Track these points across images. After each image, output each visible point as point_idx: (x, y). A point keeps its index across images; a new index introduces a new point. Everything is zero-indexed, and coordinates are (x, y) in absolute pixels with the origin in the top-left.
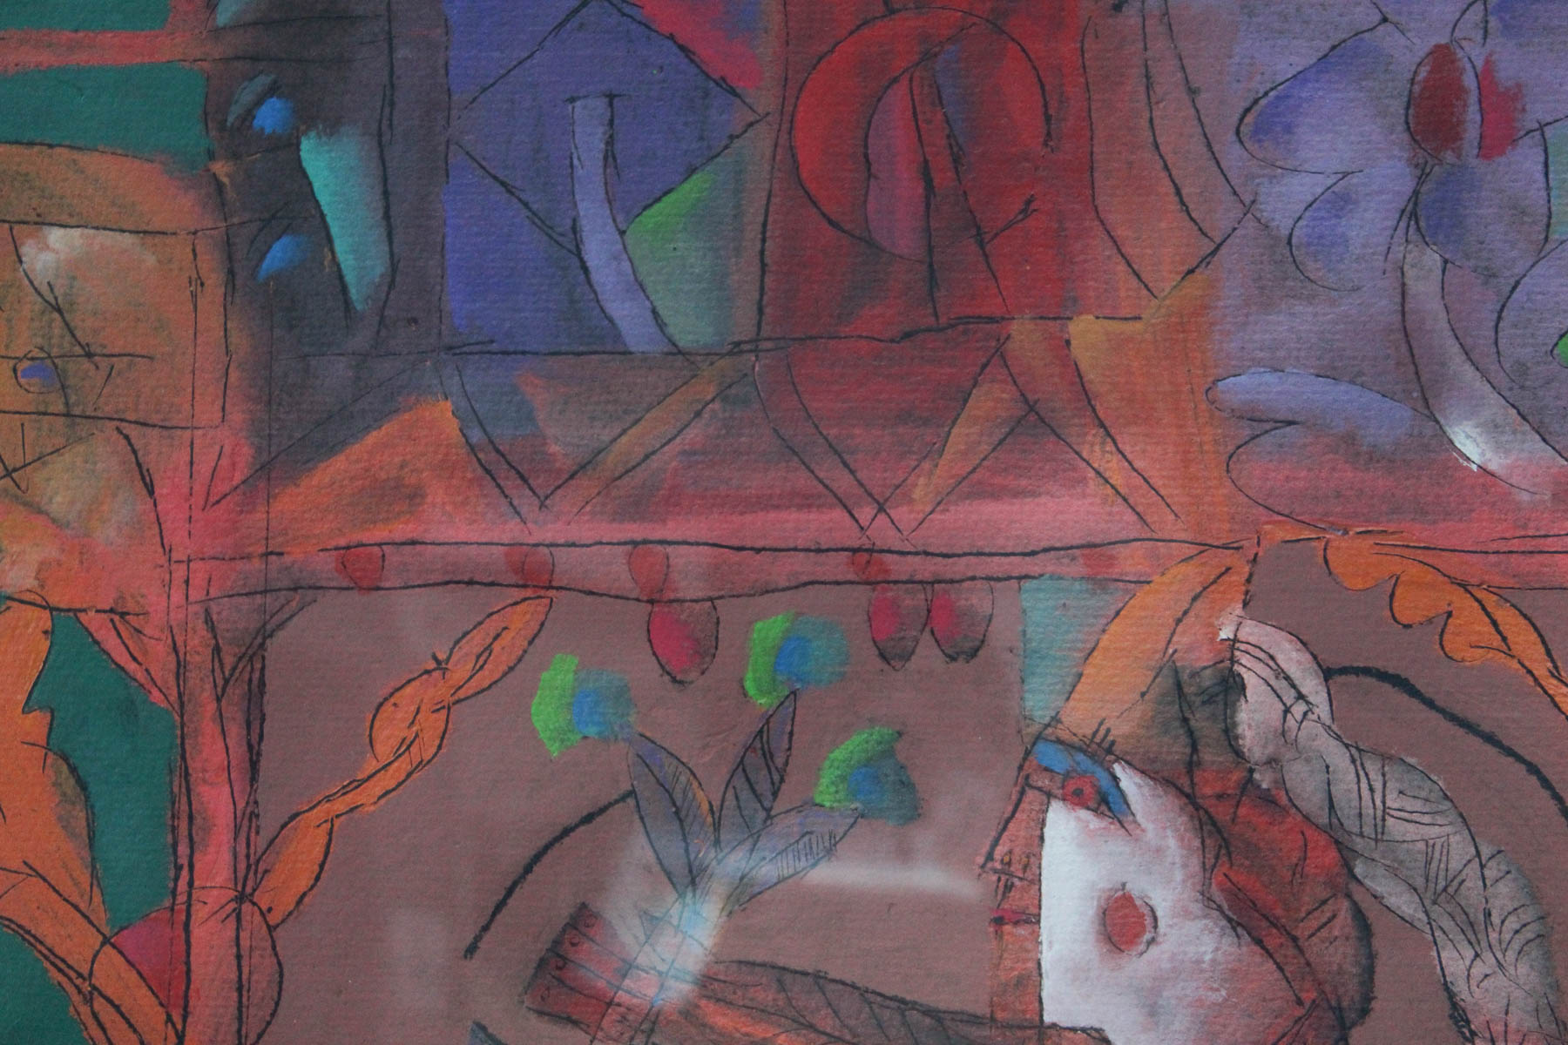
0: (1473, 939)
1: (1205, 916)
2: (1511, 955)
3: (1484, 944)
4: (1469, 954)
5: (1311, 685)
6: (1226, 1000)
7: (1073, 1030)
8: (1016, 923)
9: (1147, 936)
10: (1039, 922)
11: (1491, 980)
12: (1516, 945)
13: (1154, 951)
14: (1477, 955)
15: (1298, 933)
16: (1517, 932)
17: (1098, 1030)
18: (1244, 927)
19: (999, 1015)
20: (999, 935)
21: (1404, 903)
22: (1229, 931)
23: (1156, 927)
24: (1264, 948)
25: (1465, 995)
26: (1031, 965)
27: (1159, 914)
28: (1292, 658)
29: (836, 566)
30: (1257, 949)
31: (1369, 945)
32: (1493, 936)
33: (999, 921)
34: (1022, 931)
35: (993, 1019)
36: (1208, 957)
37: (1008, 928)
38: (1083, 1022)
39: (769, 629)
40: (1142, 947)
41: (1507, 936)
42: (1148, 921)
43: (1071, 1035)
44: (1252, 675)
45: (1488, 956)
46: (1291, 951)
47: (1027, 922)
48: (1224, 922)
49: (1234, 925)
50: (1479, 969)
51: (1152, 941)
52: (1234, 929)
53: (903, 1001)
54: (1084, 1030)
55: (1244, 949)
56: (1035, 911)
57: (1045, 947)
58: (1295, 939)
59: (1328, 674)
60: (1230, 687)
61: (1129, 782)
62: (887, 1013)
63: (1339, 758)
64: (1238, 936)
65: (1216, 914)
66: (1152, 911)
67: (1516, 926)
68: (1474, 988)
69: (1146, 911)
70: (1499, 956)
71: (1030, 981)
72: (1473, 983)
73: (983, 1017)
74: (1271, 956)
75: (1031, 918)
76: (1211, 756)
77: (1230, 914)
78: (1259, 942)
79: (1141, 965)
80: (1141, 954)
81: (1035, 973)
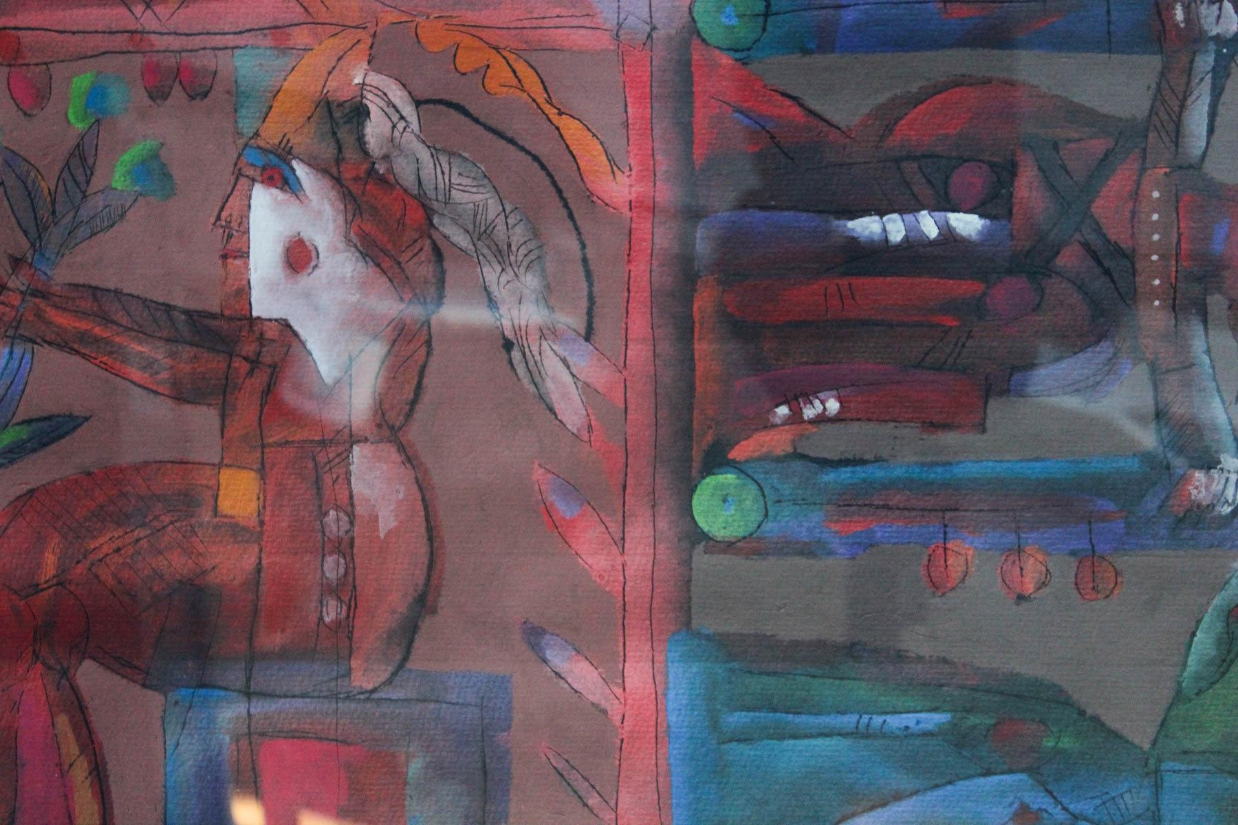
0: (501, 261)
1: (347, 251)
2: (522, 269)
3: (507, 262)
4: (499, 269)
5: (408, 111)
6: (359, 300)
7: (270, 320)
8: (235, 258)
9: (313, 264)
10: (248, 257)
11: (511, 284)
12: (525, 263)
13: (317, 272)
14: (503, 270)
15: (401, 260)
16: (526, 255)
17: (286, 320)
18: (370, 257)
19: (227, 313)
20: (225, 265)
21: (462, 240)
22: (361, 258)
23: (318, 258)
24: (381, 269)
25: (496, 293)
26: (244, 282)
27: (320, 250)
28: (397, 95)
29: (121, 41)
30: (378, 270)
31: (442, 266)
32: (513, 258)
33: (225, 257)
34: (238, 262)
35: (222, 314)
36: (349, 275)
37: (230, 260)
38: (275, 316)
39: (82, 82)
40: (310, 270)
41: (520, 258)
42: (314, 254)
43: (268, 323)
44: (374, 105)
45: (509, 270)
46: (397, 270)
47: (242, 257)
48: (357, 254)
49: (364, 255)
50: (504, 279)
51: (316, 266)
52: (364, 258)
53: (168, 306)
54: (276, 320)
55: (370, 270)
56: (246, 250)
57: (252, 271)
58: (399, 263)
59: (418, 103)
60: (360, 113)
61: (301, 170)
62: (159, 314)
63: (424, 155)
64: (366, 262)
65: (353, 249)
66: (316, 248)
67: (526, 252)
68: (501, 289)
69: (312, 248)
70: (516, 270)
71: (244, 292)
72: (501, 285)
73: (216, 314)
74: (384, 272)
75: (244, 254)
76: (351, 154)
77: (361, 249)
78: (378, 265)
79: (306, 281)
80: (309, 274)
81: (247, 287)
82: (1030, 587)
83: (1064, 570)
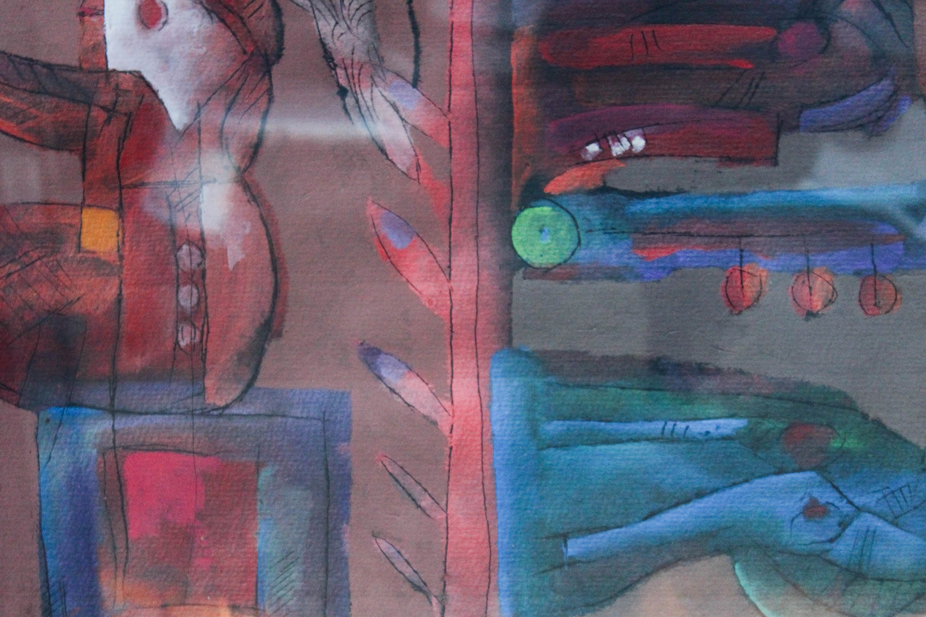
0: (334, 14)
1: (194, 7)
2: (354, 23)
3: (340, 16)
4: (333, 22)
6: (206, 53)
7: (125, 72)
8: (91, 15)
9: (163, 20)
10: (103, 14)
11: (344, 36)
12: (357, 17)
13: (167, 28)
14: (337, 23)
15: (243, 15)
16: (357, 9)
17: (139, 72)
18: (215, 13)
19: (85, 66)
20: (82, 22)
22: (207, 16)
23: (167, 14)
24: (226, 24)
25: (331, 45)
26: (100, 38)
27: (169, 7)
30: (222, 24)
31: (280, 20)
32: (345, 12)
33: (82, 14)
34: (94, 19)
35: (81, 68)
36: (196, 30)
37: (87, 18)
38: (130, 68)
40: (161, 25)
41: (352, 12)
42: (163, 11)
43: (122, 75)
45: (342, 23)
46: (240, 25)
47: (97, 14)
48: (204, 11)
49: (209, 12)
50: (338, 31)
51: (165, 23)
52: (209, 14)
53: (31, 60)
54: (130, 72)
55: (215, 24)
56: (101, 8)
57: (107, 27)
58: (242, 18)
62: (23, 67)
64: (212, 18)
65: (199, 6)
66: (165, 6)
67: (357, 6)
68: (336, 41)
69: (161, 6)
70: (348, 22)
71: (100, 47)
72: (335, 38)
73: (75, 67)
74: (229, 28)
75: (99, 12)
77: (206, 6)
78: (222, 20)
79: (158, 36)
80: (160, 30)
81: (103, 43)
82: (818, 305)
83: (849, 286)
